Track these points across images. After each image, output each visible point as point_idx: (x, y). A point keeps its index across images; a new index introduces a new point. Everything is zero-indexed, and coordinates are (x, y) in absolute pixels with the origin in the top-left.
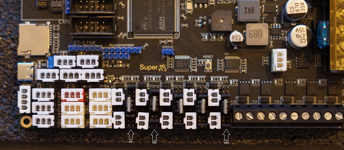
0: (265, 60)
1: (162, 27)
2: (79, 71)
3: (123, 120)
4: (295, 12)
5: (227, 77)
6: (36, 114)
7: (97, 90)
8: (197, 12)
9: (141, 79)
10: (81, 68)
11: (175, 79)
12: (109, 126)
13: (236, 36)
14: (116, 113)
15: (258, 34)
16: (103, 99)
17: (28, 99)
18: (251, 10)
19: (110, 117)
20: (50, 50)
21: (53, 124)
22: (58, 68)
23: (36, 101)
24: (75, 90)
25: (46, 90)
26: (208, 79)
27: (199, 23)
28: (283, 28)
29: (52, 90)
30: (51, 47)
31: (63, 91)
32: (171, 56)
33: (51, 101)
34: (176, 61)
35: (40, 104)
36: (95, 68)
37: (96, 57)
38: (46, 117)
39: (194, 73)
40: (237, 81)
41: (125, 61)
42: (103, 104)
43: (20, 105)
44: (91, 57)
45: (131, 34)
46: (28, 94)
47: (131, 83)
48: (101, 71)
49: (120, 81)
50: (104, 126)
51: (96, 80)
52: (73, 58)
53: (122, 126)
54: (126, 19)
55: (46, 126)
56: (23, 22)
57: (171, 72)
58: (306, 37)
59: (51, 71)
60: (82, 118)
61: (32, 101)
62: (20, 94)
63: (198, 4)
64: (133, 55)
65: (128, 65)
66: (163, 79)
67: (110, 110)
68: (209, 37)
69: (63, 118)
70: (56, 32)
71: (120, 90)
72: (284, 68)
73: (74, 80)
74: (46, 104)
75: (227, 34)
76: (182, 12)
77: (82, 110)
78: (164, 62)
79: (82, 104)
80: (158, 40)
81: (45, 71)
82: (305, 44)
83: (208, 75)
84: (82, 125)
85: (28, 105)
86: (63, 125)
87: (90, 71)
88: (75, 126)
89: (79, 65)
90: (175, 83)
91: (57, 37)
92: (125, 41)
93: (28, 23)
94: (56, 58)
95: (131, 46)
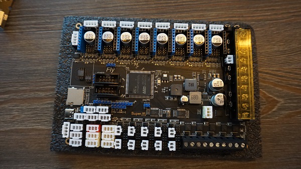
0: (199, 112)
1: (144, 92)
2: (97, 115)
3: (120, 144)
4: (217, 86)
5: (178, 120)
6: (72, 138)
7: (107, 126)
8: (163, 85)
9: (132, 120)
10: (98, 113)
11: (150, 120)
12: (112, 147)
13: (184, 98)
14: (117, 140)
15: (196, 97)
16: (110, 131)
17: (68, 130)
18: (192, 85)
19: (112, 142)
20: (84, 102)
21: (80, 145)
22: (86, 113)
23: (73, 131)
24: (94, 126)
25: (79, 125)
26: (168, 121)
27: (164, 90)
28: (209, 94)
29: (82, 125)
30: (84, 101)
31: (88, 126)
32: (148, 108)
33: (81, 131)
34: (151, 110)
35: (74, 133)
36: (107, 113)
37: (107, 108)
38: (77, 141)
39: (160, 118)
40: (184, 122)
41: (123, 110)
42: (110, 134)
43: (63, 133)
44: (104, 107)
45: (127, 95)
46: (68, 127)
47: (126, 122)
48: (110, 115)
49: (121, 121)
50: (109, 147)
51: (106, 120)
52: (94, 107)
53: (120, 147)
54: (125, 87)
55: (77, 145)
56: (71, 87)
57: (148, 116)
58: (223, 100)
59: (82, 114)
60: (97, 141)
61: (70, 131)
62: (64, 126)
63: (164, 81)
64: (128, 107)
65: (125, 112)
66: (144, 120)
67: (113, 137)
68: (169, 98)
69: (87, 141)
70: (88, 93)
71: (120, 127)
72: (211, 117)
73: (94, 120)
74: (78, 133)
75: (179, 97)
76: (155, 84)
77: (98, 137)
78: (145, 111)
79: (98, 134)
80: (141, 99)
81: (79, 114)
82: (222, 104)
83: (168, 119)
84: (97, 146)
85: (68, 133)
86: (86, 145)
87: (103, 115)
88: (93, 146)
89: (97, 111)
90: (150, 123)
91: (88, 95)
92: (124, 99)
93: (73, 88)
94: (85, 107)
95: (127, 102)
